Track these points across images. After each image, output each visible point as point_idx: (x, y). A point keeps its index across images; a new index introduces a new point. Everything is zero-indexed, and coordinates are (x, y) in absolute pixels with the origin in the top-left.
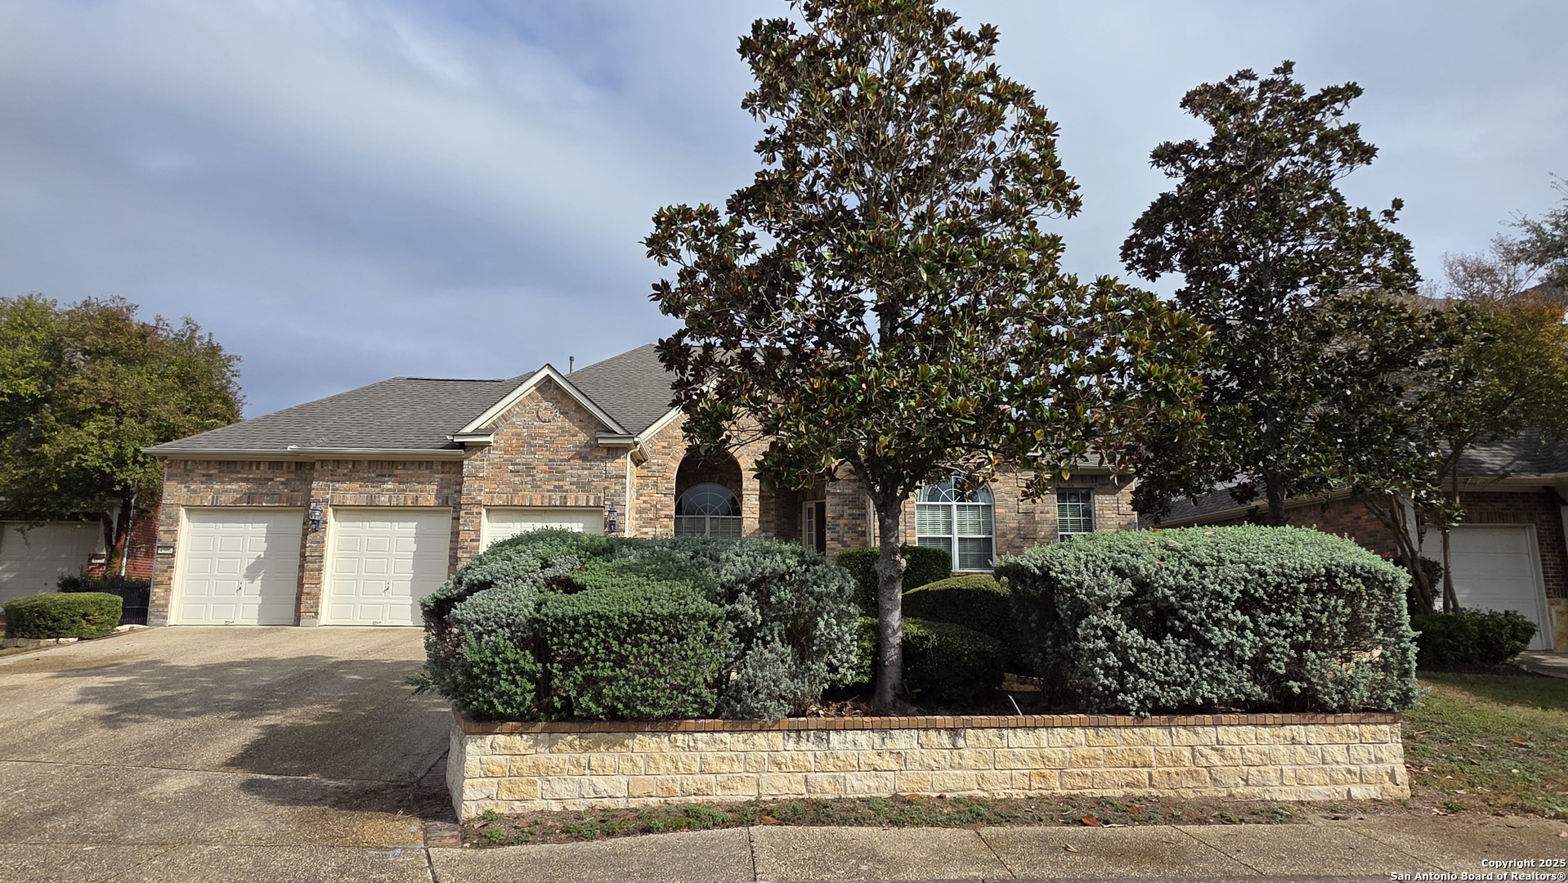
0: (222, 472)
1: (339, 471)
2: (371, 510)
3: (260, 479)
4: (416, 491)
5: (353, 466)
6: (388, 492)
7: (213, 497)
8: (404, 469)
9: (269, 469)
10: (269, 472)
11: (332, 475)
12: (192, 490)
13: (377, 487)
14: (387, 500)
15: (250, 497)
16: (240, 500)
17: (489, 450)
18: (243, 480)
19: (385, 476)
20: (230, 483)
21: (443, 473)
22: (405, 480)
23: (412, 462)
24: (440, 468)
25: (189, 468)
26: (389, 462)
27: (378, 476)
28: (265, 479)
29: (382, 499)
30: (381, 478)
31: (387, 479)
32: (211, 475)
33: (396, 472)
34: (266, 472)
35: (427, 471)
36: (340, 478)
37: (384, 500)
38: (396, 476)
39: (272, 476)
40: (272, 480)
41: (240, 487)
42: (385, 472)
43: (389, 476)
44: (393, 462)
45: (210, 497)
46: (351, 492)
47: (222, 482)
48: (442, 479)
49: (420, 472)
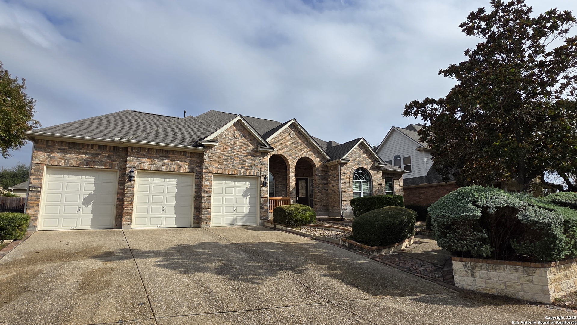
0: (71, 148)
1: (141, 153)
2: (157, 173)
3: (94, 154)
4: (179, 165)
5: (148, 151)
6: (165, 164)
7: (65, 161)
8: (173, 154)
9: (99, 149)
10: (99, 150)
11: (137, 155)
12: (52, 156)
13: (160, 162)
14: (165, 168)
15: (88, 163)
16: (82, 164)
17: (215, 149)
18: (83, 153)
19: (164, 157)
20: (75, 154)
21: (191, 157)
22: (173, 159)
23: (177, 151)
24: (189, 155)
25: (49, 144)
26: (166, 150)
27: (160, 156)
28: (96, 154)
29: (163, 167)
30: (162, 157)
31: (165, 158)
32: (64, 149)
33: (169, 155)
34: (97, 150)
35: (184, 156)
36: (141, 156)
37: (164, 168)
38: (169, 157)
39: (100, 153)
40: (101, 154)
41: (82, 157)
42: (164, 155)
43: (166, 157)
44: (168, 150)
45: (63, 161)
46: (147, 163)
47: (71, 153)
48: (190, 160)
49: (180, 156)
